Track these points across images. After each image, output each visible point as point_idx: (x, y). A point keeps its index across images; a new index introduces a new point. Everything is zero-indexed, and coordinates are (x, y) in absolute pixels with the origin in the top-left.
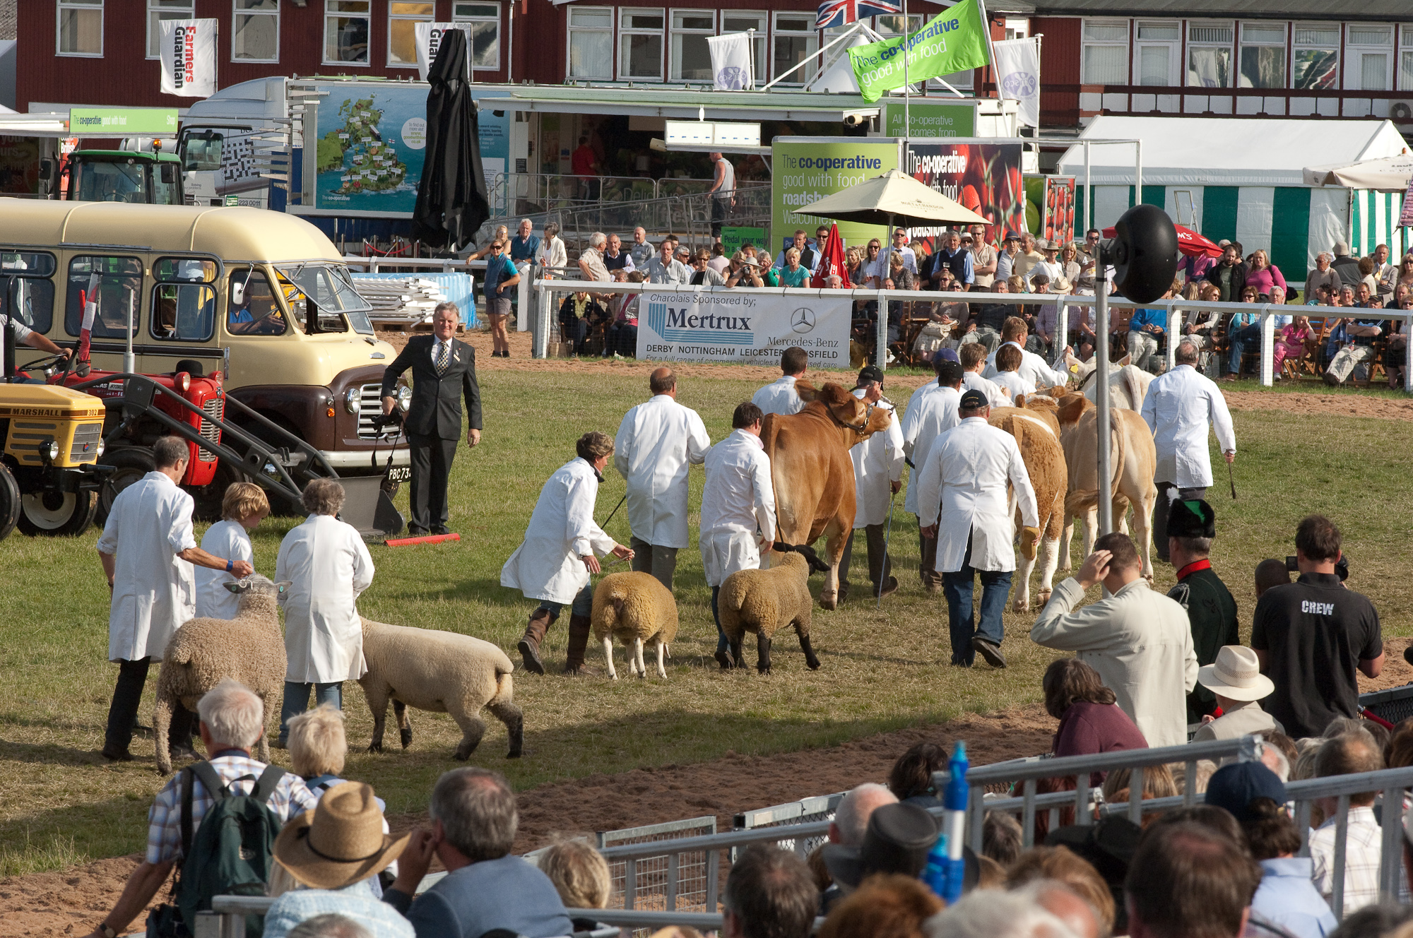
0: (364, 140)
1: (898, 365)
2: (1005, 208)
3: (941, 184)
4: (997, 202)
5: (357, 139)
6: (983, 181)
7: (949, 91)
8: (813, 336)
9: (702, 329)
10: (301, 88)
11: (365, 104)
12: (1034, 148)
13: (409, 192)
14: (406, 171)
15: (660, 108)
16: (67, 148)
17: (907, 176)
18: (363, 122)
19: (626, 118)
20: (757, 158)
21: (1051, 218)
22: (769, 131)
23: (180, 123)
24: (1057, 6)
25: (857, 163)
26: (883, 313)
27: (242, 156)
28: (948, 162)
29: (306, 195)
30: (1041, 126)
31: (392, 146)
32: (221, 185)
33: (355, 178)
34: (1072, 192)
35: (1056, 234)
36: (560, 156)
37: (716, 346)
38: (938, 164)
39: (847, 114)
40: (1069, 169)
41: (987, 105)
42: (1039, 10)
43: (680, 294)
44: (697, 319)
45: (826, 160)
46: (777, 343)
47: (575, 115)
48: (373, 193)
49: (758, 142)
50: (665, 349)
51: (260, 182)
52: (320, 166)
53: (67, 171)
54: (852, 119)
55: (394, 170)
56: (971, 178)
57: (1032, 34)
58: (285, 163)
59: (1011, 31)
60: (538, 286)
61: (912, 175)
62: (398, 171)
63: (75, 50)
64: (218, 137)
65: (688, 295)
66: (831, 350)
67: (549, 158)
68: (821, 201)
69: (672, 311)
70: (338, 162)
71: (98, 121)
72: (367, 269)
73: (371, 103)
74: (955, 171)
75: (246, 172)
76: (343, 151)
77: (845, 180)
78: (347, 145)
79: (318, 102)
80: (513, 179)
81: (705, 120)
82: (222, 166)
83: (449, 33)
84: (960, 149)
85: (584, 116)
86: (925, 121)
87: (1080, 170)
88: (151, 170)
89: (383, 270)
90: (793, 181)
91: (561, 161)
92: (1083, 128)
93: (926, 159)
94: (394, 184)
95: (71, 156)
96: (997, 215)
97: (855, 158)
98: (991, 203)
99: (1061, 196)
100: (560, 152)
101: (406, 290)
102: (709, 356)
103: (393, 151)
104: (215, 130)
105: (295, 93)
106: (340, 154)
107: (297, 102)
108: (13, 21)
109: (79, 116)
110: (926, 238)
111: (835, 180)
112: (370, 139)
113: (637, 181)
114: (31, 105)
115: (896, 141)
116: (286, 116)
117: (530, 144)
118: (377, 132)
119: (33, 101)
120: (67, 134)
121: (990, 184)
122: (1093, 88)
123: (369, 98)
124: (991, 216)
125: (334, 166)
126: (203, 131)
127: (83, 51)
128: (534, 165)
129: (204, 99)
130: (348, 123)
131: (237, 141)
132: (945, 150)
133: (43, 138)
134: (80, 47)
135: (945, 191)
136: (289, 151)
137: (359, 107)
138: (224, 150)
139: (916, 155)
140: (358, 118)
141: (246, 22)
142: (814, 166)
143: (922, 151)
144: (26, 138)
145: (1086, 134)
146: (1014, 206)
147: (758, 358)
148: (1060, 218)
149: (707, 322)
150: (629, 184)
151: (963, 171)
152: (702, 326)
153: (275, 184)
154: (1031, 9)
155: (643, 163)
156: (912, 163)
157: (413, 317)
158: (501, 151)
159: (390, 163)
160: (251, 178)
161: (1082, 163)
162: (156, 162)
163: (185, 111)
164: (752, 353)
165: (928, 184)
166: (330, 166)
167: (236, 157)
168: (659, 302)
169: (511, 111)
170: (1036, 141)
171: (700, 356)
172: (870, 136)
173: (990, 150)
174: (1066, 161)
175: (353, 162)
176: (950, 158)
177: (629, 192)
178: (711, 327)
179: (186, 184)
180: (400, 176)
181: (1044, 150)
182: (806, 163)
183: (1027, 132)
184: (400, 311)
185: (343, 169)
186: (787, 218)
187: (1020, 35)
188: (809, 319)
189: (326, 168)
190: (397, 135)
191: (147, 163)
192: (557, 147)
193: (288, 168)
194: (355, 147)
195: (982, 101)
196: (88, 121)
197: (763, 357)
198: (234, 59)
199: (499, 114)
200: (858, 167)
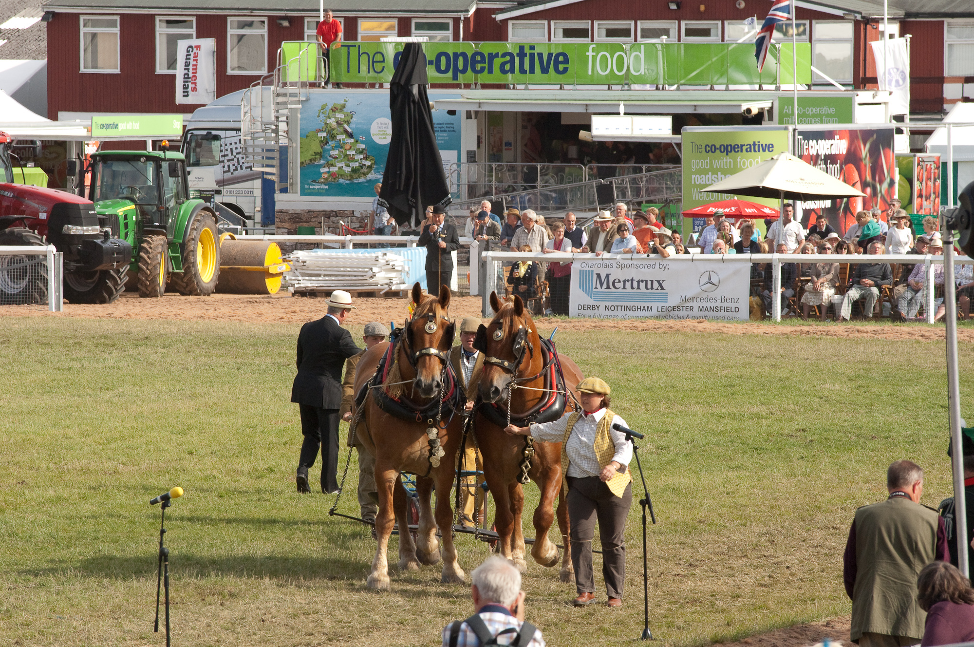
0: (338, 137)
1: (791, 317)
2: (881, 182)
3: (826, 164)
4: (873, 178)
5: (333, 137)
6: (861, 160)
7: (832, 85)
8: (717, 294)
9: (624, 290)
10: (285, 95)
11: (339, 107)
12: (905, 132)
13: (377, 181)
14: (375, 163)
15: (587, 105)
16: (91, 149)
17: (796, 158)
18: (337, 123)
19: (558, 115)
20: (669, 145)
21: (921, 190)
22: (680, 122)
23: (184, 127)
24: (923, 10)
25: (754, 147)
26: (778, 275)
27: (238, 153)
28: (832, 145)
29: (292, 184)
30: (912, 112)
31: (362, 142)
32: (220, 177)
33: (333, 169)
34: (938, 168)
35: (925, 203)
36: (504, 147)
37: (636, 304)
38: (823, 147)
39: (744, 106)
40: (935, 148)
41: (864, 96)
42: (908, 15)
43: (607, 262)
44: (619, 281)
45: (727, 146)
46: (687, 300)
47: (516, 113)
48: (348, 182)
49: (670, 132)
50: (594, 308)
51: (253, 175)
52: (303, 160)
53: (90, 169)
54: (749, 111)
55: (364, 162)
56: (851, 158)
57: (902, 34)
58: (273, 158)
59: (882, 33)
60: (486, 257)
61: (800, 157)
62: (368, 163)
63: (95, 66)
64: (217, 138)
65: (611, 262)
66: (733, 305)
67: (495, 150)
68: (724, 181)
69: (599, 276)
70: (318, 157)
71: (115, 126)
72: (343, 246)
73: (344, 106)
74: (837, 153)
75: (241, 166)
76: (322, 147)
77: (744, 162)
78: (325, 142)
79: (300, 106)
80: (464, 167)
81: (625, 114)
82: (221, 162)
83: (409, 46)
84: (841, 134)
85: (523, 113)
86: (811, 111)
87: (943, 149)
88: (160, 167)
89: (356, 246)
90: (700, 164)
91: (504, 151)
92: (947, 113)
93: (813, 143)
94: (365, 174)
95: (93, 156)
96: (874, 189)
97: (752, 143)
98: (869, 178)
99: (929, 171)
100: (504, 145)
101: (376, 262)
102: (631, 313)
103: (363, 146)
104: (214, 132)
105: (280, 99)
106: (319, 150)
107: (283, 106)
108: (44, 44)
109: (100, 123)
110: (813, 210)
111: (735, 163)
112: (343, 137)
113: (569, 168)
114: (61, 114)
115: (786, 129)
116: (273, 119)
117: (479, 138)
118: (350, 130)
119: (62, 110)
120: (90, 138)
121: (867, 163)
122: (954, 80)
123: (342, 102)
124: (869, 190)
125: (315, 160)
126: (204, 133)
127: (103, 68)
128: (482, 155)
129: (204, 105)
130: (325, 123)
131: (233, 140)
132: (828, 135)
133: (70, 142)
134: (100, 63)
135: (829, 171)
136: (277, 148)
137: (334, 110)
138: (222, 148)
139: (804, 139)
140: (333, 119)
141: (239, 41)
142: (718, 151)
143: (809, 136)
144: (56, 142)
145: (948, 119)
146: (888, 180)
147: (672, 313)
148: (928, 190)
149: (628, 285)
150: (562, 170)
151: (845, 153)
152: (624, 288)
153: (265, 176)
154: (901, 13)
155: (573, 151)
156: (800, 146)
157: (382, 285)
158: (454, 144)
159: (361, 156)
160: (245, 172)
161: (946, 143)
162: (164, 160)
163: (189, 116)
164: (667, 309)
165: (815, 164)
166: (311, 160)
167: (232, 154)
168: (588, 269)
169: (462, 110)
170: (907, 125)
171: (624, 313)
172: (766, 124)
173: (866, 134)
174: (931, 142)
175: (330, 156)
176: (831, 142)
177: (562, 176)
178: (632, 288)
179: (189, 178)
180: (370, 167)
181: (913, 133)
182: (711, 149)
183: (899, 118)
184: (371, 281)
185: (322, 162)
186: (696, 196)
187: (891, 36)
188: (714, 280)
189: (308, 162)
190: (367, 133)
191: (157, 161)
192: (501, 139)
193: (276, 162)
194: (332, 143)
195: (859, 93)
196: (107, 126)
197: (676, 313)
198: (230, 72)
199: (452, 113)
200: (755, 151)
